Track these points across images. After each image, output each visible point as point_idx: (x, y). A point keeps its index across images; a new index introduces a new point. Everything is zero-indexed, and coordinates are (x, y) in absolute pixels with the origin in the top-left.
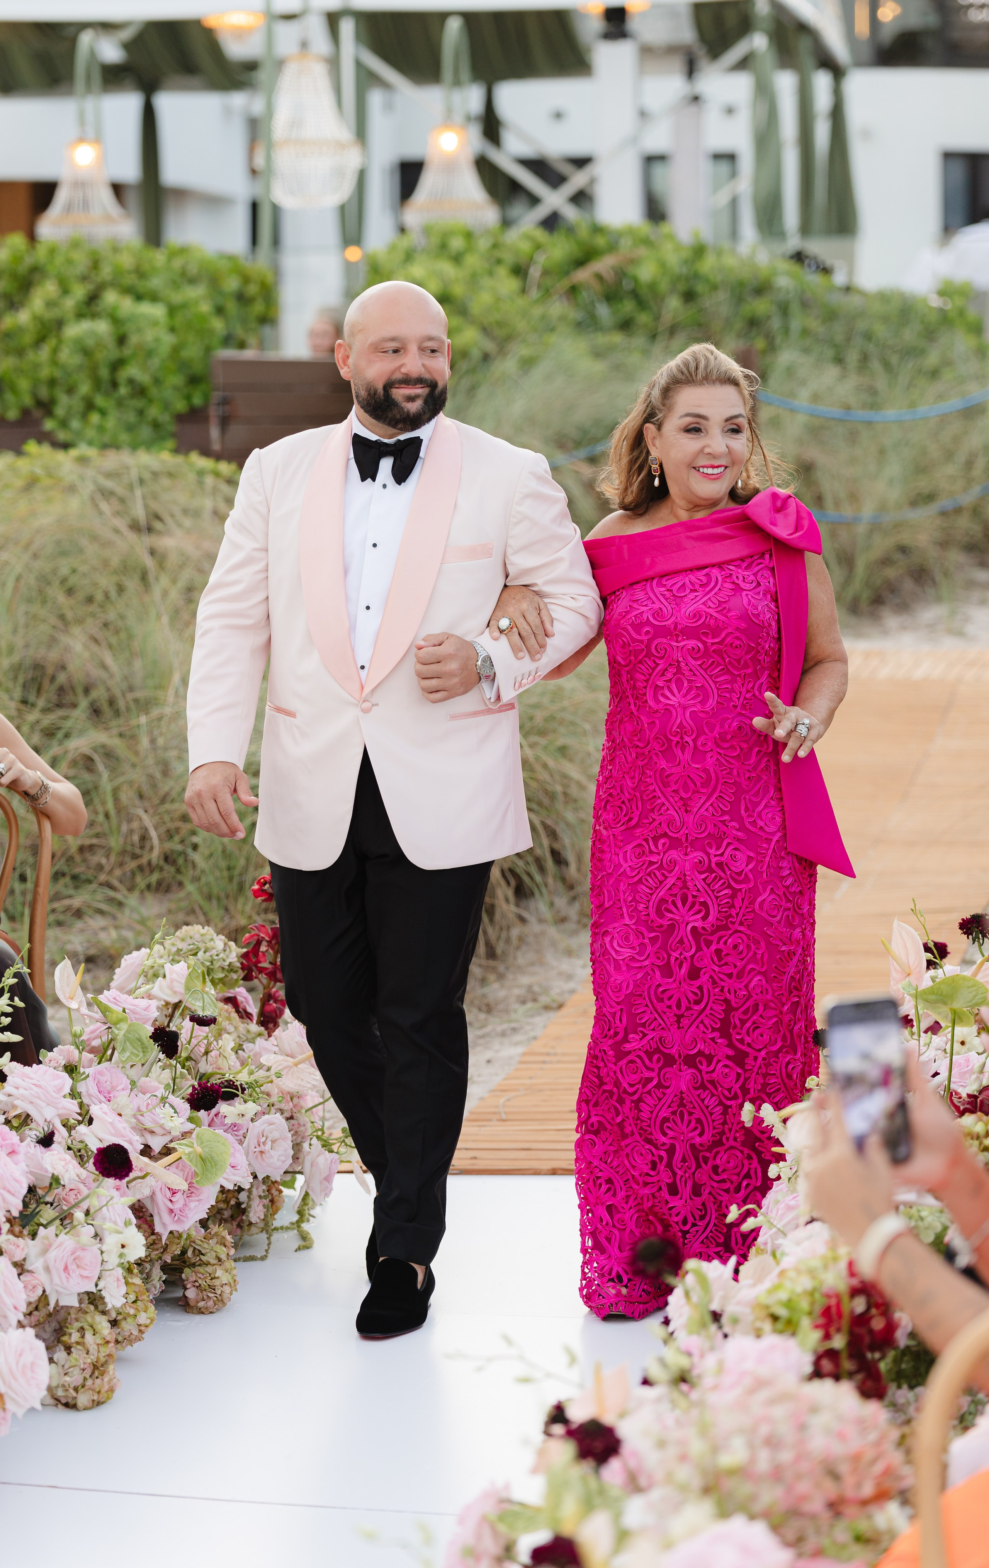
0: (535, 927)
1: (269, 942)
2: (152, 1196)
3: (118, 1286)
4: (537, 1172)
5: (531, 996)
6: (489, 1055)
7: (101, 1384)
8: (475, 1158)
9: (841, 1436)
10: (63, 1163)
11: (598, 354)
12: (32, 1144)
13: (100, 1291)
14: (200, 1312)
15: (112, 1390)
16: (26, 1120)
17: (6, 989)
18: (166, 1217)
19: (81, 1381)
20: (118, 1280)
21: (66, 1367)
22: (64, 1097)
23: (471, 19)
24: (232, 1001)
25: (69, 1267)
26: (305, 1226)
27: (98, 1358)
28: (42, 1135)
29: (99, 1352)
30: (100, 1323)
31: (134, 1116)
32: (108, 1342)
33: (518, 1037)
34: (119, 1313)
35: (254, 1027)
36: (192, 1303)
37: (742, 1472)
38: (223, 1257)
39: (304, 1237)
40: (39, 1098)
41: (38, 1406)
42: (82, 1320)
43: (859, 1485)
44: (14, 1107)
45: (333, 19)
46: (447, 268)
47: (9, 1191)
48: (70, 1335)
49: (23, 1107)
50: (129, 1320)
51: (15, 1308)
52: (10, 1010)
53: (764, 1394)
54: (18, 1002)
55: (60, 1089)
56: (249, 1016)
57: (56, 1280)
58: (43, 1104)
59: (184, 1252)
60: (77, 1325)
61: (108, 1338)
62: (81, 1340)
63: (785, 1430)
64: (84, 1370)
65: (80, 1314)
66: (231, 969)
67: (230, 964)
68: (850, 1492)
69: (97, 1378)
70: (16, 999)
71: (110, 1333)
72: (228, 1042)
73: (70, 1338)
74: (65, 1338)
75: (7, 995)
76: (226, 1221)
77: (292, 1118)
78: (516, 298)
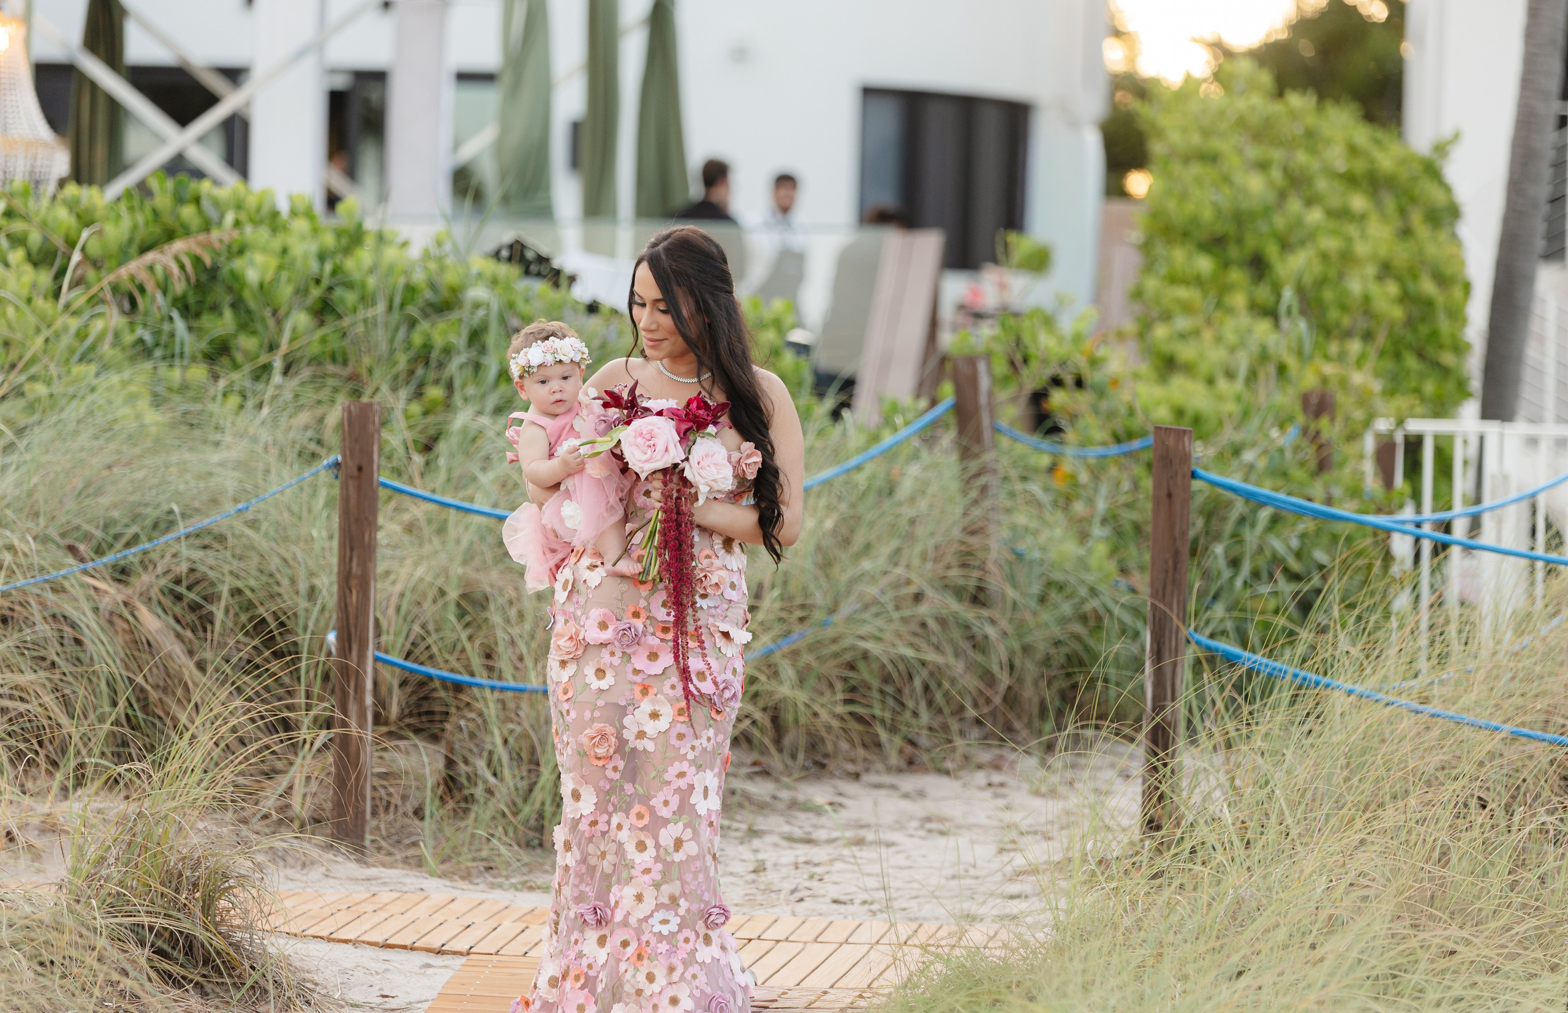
78: (40, 302)
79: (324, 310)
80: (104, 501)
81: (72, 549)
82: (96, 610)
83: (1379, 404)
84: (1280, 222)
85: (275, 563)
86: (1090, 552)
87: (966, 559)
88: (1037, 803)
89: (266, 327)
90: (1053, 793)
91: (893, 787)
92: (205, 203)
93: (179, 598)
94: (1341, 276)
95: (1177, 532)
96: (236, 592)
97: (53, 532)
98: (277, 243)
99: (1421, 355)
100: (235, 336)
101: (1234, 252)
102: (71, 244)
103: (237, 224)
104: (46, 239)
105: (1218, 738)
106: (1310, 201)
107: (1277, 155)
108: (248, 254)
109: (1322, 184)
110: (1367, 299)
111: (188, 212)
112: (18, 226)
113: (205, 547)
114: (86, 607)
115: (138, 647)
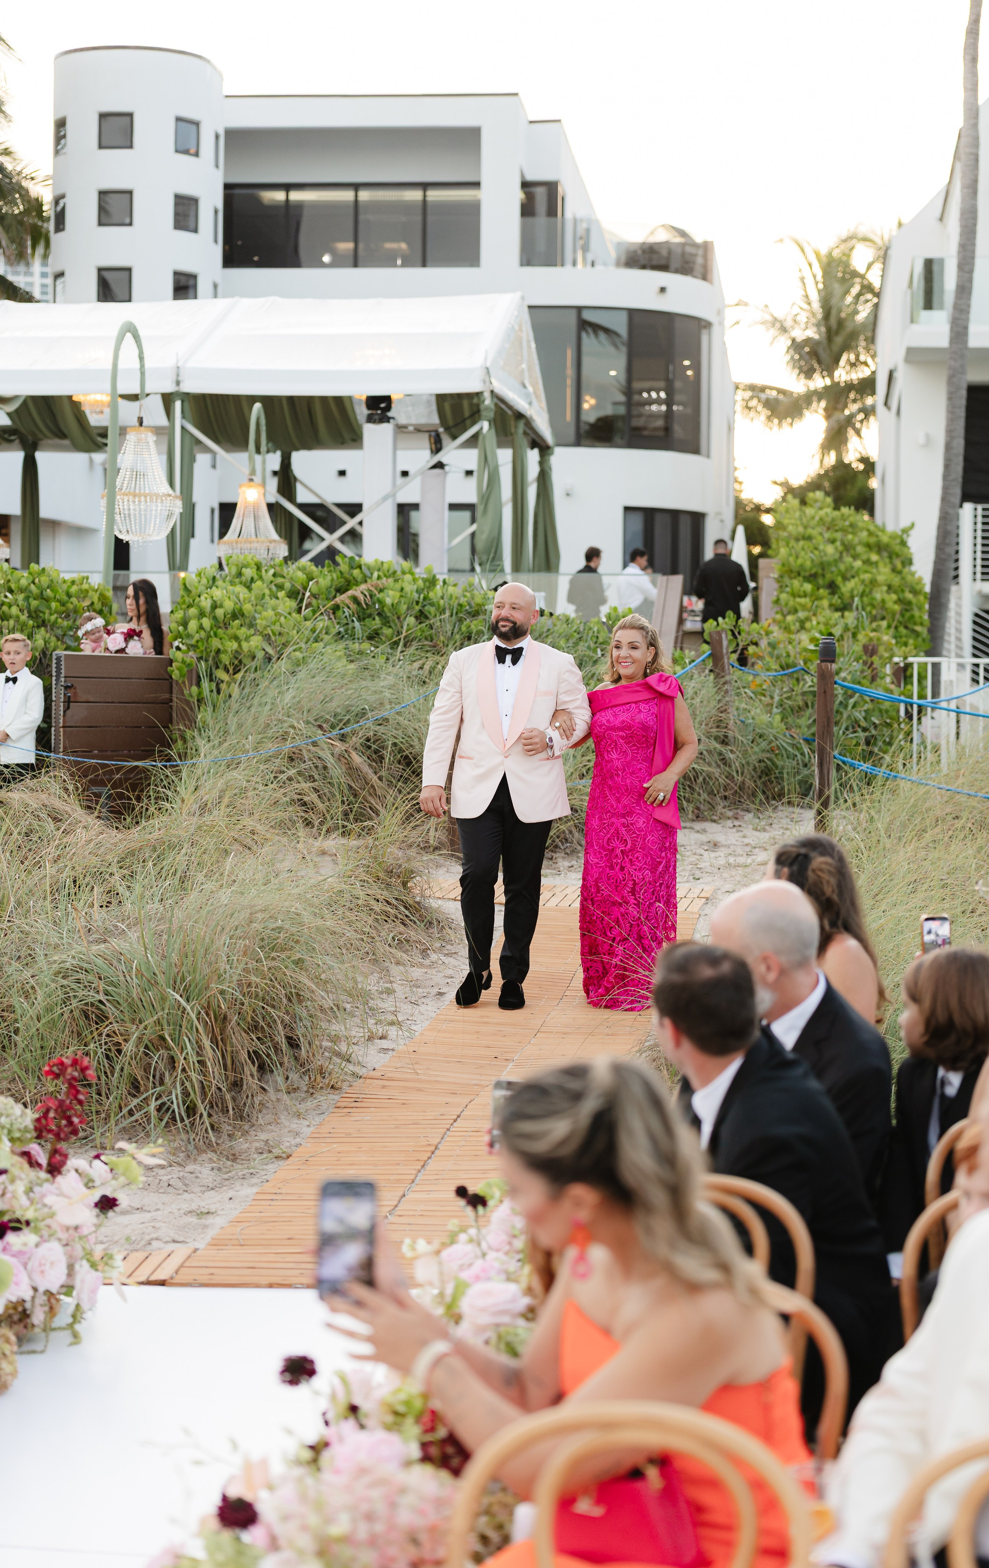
0: (272, 1094)
1: (56, 1111)
4: (257, 1286)
5: (267, 1149)
6: (231, 1193)
8: (212, 1274)
9: (422, 1513)
11: (351, 656)
23: (269, 402)
24: (26, 1155)
26: (77, 1327)
33: (254, 1180)
35: (43, 1175)
37: (347, 1540)
38: (8, 1352)
39: (76, 1336)
43: (433, 1550)
45: (168, 400)
46: (240, 590)
56: (39, 1165)
63: (381, 1508)
66: (26, 1130)
67: (26, 1127)
68: (427, 1555)
72: (20, 1187)
76: (15, 1323)
77: (67, 1245)
78: (294, 614)
79: (421, 616)
80: (334, 704)
81: (320, 727)
82: (332, 754)
83: (896, 650)
84: (842, 567)
85: (410, 731)
86: (773, 719)
87: (719, 724)
88: (757, 834)
89: (396, 625)
90: (764, 830)
91: (692, 828)
92: (363, 567)
93: (369, 747)
94: (871, 592)
95: (829, 709)
96: (395, 744)
97: (311, 719)
98: (398, 586)
99: (906, 627)
100: (381, 628)
101: (821, 581)
102: (305, 589)
103: (379, 578)
104: (293, 586)
105: (850, 803)
106: (855, 557)
107: (838, 535)
108: (386, 591)
109: (860, 549)
110: (883, 601)
111: (356, 572)
112: (279, 580)
113: (380, 725)
114: (328, 753)
115: (352, 770)
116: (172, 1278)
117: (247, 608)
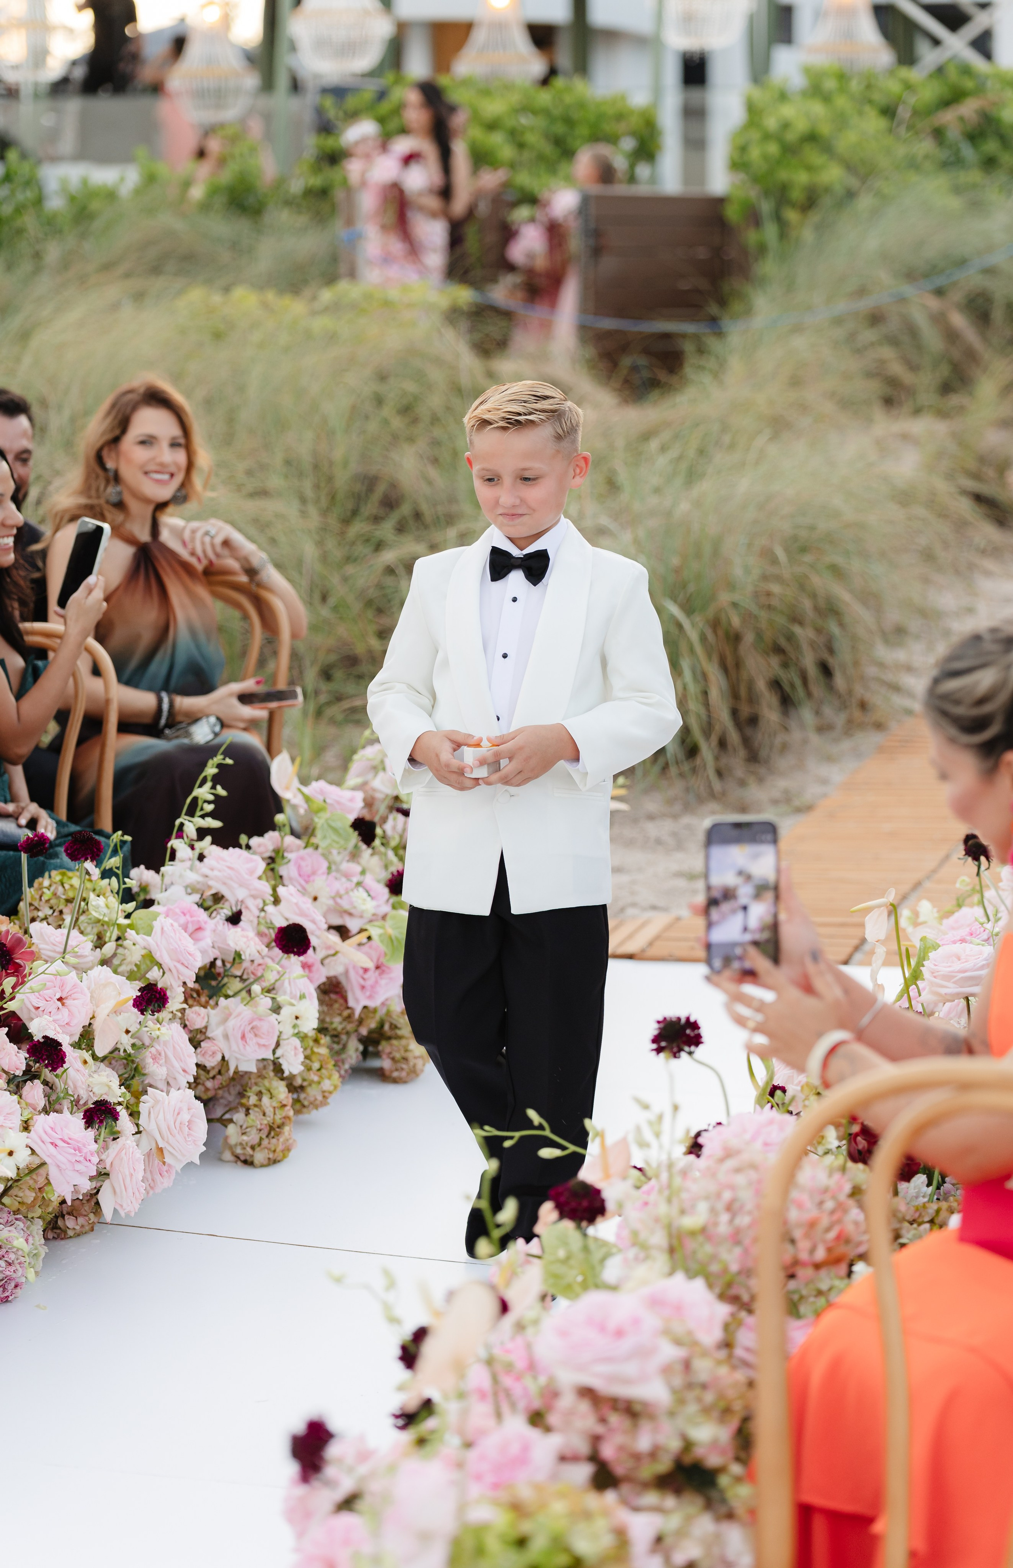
0: (796, 734)
2: (346, 972)
3: (296, 1055)
7: (278, 1143)
10: (245, 940)
11: (957, 190)
12: (221, 922)
13: (278, 1058)
14: (395, 1081)
15: (288, 1149)
16: (218, 898)
17: (209, 778)
18: (358, 992)
19: (257, 1140)
20: (296, 1048)
21: (244, 1127)
22: (260, 878)
25: (246, 1035)
27: (274, 1119)
28: (230, 914)
29: (275, 1114)
30: (277, 1088)
31: (334, 898)
32: (284, 1106)
34: (304, 1080)
36: (387, 1073)
37: (702, 1233)
40: (231, 879)
41: (198, 1162)
42: (261, 1084)
43: (812, 1250)
44: (210, 887)
47: (183, 964)
48: (249, 1097)
49: (217, 887)
50: (314, 1086)
51: (184, 1071)
52: (211, 798)
53: (730, 1163)
54: (221, 791)
55: (251, 872)
57: (234, 1047)
58: (235, 885)
59: (381, 1025)
60: (255, 1089)
61: (284, 1102)
62: (257, 1103)
63: (745, 1196)
64: (260, 1130)
65: (259, 1080)
68: (804, 1256)
69: (273, 1137)
70: (219, 787)
71: (287, 1097)
73: (248, 1101)
74: (244, 1101)
75: (209, 784)
82: (925, 315)
112: (871, 94)
113: (986, 275)
114: (918, 312)
115: (952, 336)
116: (643, 951)
117: (825, 129)
